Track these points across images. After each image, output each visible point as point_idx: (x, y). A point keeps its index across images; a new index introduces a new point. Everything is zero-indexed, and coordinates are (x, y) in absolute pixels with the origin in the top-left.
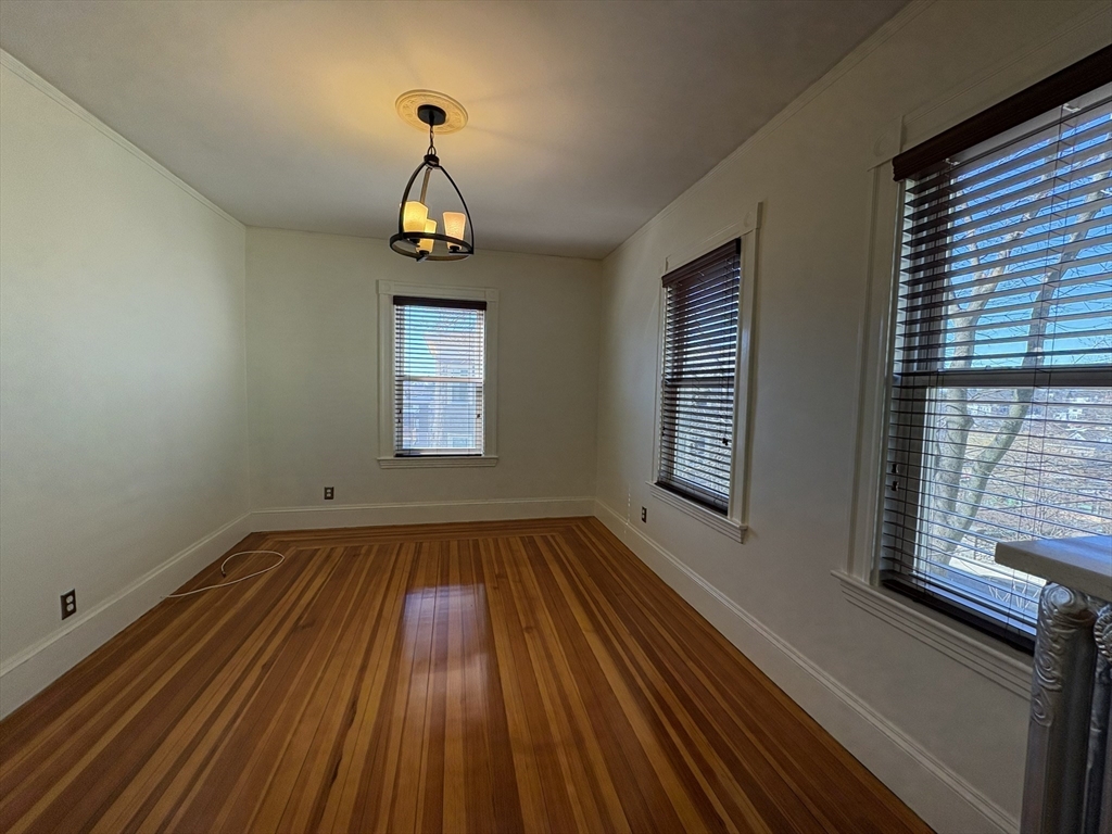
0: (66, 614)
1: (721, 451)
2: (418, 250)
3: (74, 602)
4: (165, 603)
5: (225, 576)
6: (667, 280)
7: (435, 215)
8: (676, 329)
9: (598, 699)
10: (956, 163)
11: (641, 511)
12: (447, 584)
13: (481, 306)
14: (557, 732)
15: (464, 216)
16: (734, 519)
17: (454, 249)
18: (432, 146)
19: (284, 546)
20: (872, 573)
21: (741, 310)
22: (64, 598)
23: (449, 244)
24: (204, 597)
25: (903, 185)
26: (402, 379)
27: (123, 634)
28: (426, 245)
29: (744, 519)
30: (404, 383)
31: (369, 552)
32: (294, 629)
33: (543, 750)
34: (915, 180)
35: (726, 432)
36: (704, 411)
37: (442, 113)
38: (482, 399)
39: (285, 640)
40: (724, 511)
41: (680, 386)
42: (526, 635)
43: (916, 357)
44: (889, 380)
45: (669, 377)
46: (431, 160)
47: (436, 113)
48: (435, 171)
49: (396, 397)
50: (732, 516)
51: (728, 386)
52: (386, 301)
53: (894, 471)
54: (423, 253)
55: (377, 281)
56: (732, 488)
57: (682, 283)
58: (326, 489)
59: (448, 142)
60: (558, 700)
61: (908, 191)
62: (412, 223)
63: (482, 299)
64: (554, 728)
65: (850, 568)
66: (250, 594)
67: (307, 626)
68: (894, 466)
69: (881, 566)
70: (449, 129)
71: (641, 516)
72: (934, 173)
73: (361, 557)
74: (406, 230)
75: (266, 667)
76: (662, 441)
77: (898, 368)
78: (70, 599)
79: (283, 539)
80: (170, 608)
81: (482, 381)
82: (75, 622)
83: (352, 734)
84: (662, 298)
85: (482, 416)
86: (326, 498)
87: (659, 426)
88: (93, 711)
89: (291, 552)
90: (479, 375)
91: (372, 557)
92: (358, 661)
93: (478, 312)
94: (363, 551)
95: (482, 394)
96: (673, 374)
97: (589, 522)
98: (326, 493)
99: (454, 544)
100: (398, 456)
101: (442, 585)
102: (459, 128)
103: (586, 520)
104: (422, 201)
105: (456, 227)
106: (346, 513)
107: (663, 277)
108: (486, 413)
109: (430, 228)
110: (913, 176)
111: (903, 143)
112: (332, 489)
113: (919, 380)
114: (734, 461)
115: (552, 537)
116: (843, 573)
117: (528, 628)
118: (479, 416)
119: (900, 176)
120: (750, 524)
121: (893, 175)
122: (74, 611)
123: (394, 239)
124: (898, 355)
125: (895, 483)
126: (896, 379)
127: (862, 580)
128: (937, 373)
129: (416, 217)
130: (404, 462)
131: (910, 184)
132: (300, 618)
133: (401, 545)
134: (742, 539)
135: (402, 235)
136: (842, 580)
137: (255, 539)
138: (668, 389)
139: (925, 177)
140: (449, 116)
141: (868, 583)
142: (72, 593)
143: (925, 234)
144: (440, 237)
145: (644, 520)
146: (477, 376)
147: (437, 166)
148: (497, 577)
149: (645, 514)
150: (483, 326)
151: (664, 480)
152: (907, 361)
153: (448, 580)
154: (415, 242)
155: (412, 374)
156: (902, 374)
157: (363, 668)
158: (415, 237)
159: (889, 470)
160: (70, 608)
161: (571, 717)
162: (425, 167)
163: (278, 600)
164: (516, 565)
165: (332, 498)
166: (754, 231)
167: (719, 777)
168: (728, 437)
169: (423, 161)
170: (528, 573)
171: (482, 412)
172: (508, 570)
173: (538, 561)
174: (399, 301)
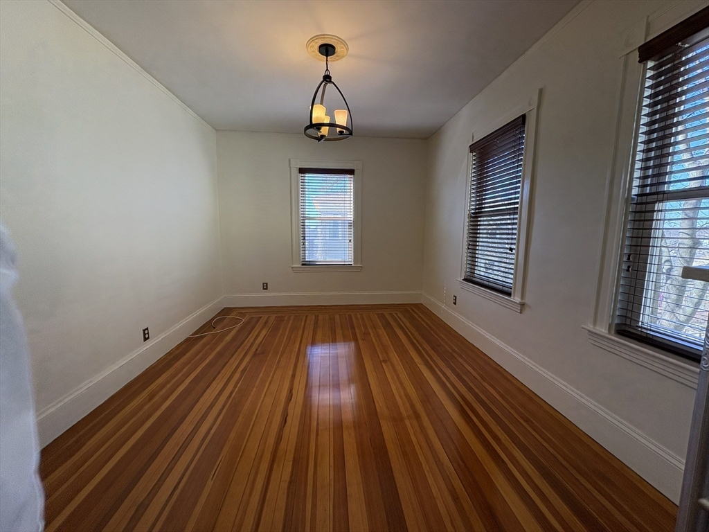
0: (146, 339)
1: (508, 256)
2: (319, 134)
3: (148, 333)
4: (187, 340)
5: (214, 328)
6: (473, 148)
7: (330, 113)
8: (478, 188)
9: (427, 397)
10: (687, 45)
11: (453, 298)
12: (336, 342)
13: (351, 172)
14: (404, 410)
15: (347, 112)
16: (516, 298)
17: (341, 133)
18: (327, 70)
19: (243, 315)
20: (610, 325)
21: (525, 163)
22: (144, 331)
23: (338, 129)
24: (205, 338)
25: (645, 65)
26: (304, 219)
27: (169, 353)
28: (325, 131)
29: (522, 297)
30: (306, 221)
31: (289, 319)
32: (255, 354)
33: (397, 420)
34: (655, 61)
35: (512, 244)
36: (496, 241)
37: (333, 47)
38: (352, 230)
39: (251, 359)
40: (509, 294)
41: (480, 217)
42: (383, 364)
43: (649, 183)
44: (628, 200)
45: (473, 211)
46: (327, 78)
47: (330, 48)
48: (329, 86)
49: (302, 230)
50: (514, 296)
51: (514, 214)
52: (295, 171)
53: (629, 259)
54: (322, 136)
55: (290, 160)
56: (515, 279)
57: (484, 151)
58: (264, 284)
59: (337, 67)
60: (404, 397)
61: (649, 69)
62: (317, 118)
63: (353, 168)
64: (402, 410)
65: (595, 323)
66: (228, 338)
67: (261, 354)
68: (629, 256)
69: (617, 321)
70: (337, 58)
71: (453, 301)
72: (670, 54)
73: (285, 322)
74: (313, 122)
75: (244, 370)
76: (467, 253)
77: (635, 191)
78: (146, 332)
79: (242, 311)
80: (189, 343)
81: (352, 219)
82: (150, 343)
83: (291, 406)
84: (469, 160)
85: (352, 241)
86: (264, 289)
87: (466, 243)
88: (162, 386)
89: (247, 317)
90: (350, 216)
91: (291, 322)
92: (291, 373)
93: (349, 176)
94: (286, 318)
95: (352, 227)
96: (476, 209)
97: (419, 307)
98: (264, 286)
99: (337, 317)
100: (303, 265)
101: (332, 342)
102: (343, 57)
103: (417, 306)
104: (321, 104)
105: (342, 119)
106: (275, 298)
107: (470, 146)
108: (354, 238)
109: (327, 121)
110: (653, 58)
111: (647, 35)
112: (267, 284)
113: (650, 198)
114: (516, 267)
115: (396, 314)
116: (590, 327)
117: (385, 361)
118: (350, 240)
119: (643, 59)
120: (527, 301)
121: (638, 59)
122: (148, 338)
123: (307, 128)
124: (636, 183)
125: (629, 267)
126: (633, 199)
127: (602, 330)
128: (664, 193)
129: (319, 114)
130: (307, 268)
131: (650, 64)
132: (257, 350)
133: (307, 316)
134: (521, 310)
135: (312, 126)
136: (589, 331)
137: (226, 311)
138: (472, 219)
139: (663, 57)
140: (338, 49)
141: (607, 332)
142: (147, 329)
143: (659, 107)
144: (332, 125)
145: (455, 303)
146: (349, 216)
147: (330, 82)
148: (364, 334)
149: (456, 300)
150: (352, 185)
151: (469, 277)
152: (643, 186)
153: (336, 339)
154: (319, 129)
155: (310, 216)
156: (637, 195)
157: (293, 376)
158: (319, 126)
159: (625, 259)
160: (147, 336)
161: (412, 406)
162: (324, 83)
163: (244, 341)
164: (375, 328)
165: (267, 289)
166: (536, 109)
167: (503, 441)
168: (513, 247)
169: (322, 79)
170: (382, 332)
171: (352, 239)
172: (370, 331)
173: (387, 325)
174: (303, 171)
